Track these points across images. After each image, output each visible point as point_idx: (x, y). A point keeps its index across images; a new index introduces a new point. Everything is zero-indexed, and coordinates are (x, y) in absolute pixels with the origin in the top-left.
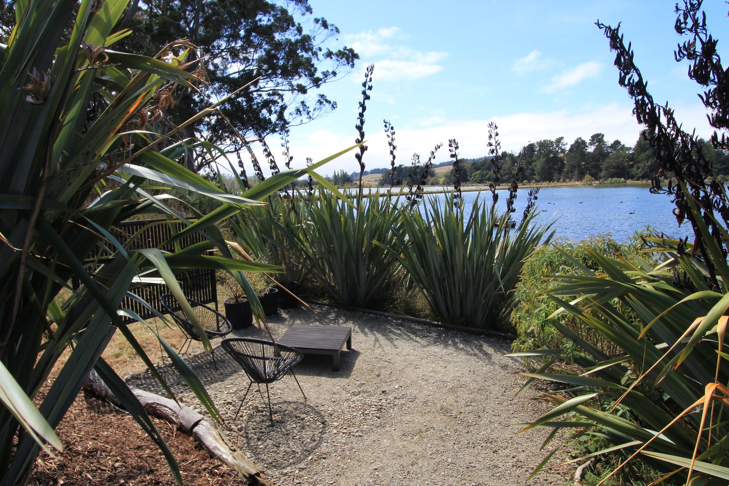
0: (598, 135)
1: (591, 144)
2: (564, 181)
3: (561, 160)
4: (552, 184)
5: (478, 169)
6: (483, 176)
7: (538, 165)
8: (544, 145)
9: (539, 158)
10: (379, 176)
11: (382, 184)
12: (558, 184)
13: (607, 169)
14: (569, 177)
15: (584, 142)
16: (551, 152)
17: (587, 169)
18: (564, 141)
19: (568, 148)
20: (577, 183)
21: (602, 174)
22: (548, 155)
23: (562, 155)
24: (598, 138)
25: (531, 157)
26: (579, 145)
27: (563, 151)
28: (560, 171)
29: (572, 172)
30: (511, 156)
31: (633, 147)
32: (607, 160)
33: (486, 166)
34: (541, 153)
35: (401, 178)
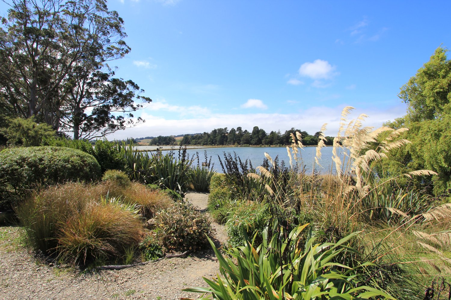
0: (239, 127)
1: (237, 131)
2: (228, 145)
3: (227, 136)
4: (224, 146)
5: (194, 139)
6: (196, 142)
7: (218, 138)
8: (220, 130)
9: (218, 135)
10: (150, 140)
11: (151, 144)
12: (226, 146)
13: (243, 141)
14: (229, 143)
15: (234, 130)
16: (223, 133)
17: (236, 140)
18: (228, 129)
19: (229, 132)
20: (232, 146)
21: (241, 142)
22: (221, 134)
23: (227, 134)
24: (239, 129)
25: (215, 135)
26: (233, 131)
27: (227, 133)
28: (226, 141)
29: (231, 141)
30: (207, 134)
31: (251, 133)
32: (243, 137)
33: (198, 138)
34: (219, 133)
35: (160, 142)
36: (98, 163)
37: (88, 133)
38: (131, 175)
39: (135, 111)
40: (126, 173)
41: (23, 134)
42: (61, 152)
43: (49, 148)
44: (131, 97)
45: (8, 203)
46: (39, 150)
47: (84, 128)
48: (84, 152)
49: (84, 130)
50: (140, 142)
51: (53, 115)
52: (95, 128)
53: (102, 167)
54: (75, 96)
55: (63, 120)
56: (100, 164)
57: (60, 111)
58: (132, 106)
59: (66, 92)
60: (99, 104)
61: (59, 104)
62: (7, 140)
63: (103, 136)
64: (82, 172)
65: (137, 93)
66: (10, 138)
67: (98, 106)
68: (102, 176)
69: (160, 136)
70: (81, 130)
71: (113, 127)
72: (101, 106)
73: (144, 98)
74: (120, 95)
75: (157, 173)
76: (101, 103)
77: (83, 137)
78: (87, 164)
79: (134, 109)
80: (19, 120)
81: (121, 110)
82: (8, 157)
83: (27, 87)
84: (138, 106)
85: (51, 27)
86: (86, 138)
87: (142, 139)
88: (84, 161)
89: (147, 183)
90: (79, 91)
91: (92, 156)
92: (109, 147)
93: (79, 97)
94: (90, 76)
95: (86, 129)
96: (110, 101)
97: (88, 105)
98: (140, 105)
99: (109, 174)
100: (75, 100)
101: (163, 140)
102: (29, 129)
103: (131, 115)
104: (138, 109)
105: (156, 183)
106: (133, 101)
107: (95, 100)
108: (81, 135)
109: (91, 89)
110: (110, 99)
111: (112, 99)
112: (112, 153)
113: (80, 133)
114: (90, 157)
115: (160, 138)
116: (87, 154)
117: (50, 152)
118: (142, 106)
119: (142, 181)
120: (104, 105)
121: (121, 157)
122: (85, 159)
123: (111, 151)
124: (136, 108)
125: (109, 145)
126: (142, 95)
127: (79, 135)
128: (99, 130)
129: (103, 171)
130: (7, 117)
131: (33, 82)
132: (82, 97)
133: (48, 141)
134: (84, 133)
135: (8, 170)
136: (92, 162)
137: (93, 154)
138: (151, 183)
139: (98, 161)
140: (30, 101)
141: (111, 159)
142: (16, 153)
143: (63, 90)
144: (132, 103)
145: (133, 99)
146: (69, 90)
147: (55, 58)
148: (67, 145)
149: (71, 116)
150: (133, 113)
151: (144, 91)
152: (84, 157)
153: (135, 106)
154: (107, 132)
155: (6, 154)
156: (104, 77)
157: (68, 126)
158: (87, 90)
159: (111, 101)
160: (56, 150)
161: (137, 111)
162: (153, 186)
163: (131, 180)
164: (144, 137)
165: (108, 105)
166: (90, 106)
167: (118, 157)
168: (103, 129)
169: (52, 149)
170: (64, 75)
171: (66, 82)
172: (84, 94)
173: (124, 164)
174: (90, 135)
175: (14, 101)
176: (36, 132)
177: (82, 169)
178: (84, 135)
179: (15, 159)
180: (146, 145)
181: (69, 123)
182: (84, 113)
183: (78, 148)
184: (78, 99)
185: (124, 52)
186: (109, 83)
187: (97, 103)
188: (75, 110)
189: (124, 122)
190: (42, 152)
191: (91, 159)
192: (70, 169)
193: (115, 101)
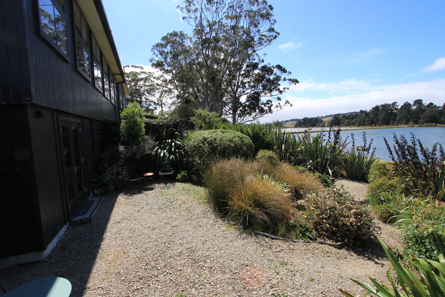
0: (418, 100)
1: (414, 105)
2: (397, 125)
3: (395, 114)
4: (389, 126)
5: (346, 119)
6: (349, 122)
7: (381, 116)
8: (385, 107)
9: (381, 113)
10: (295, 122)
11: (296, 126)
12: (393, 126)
13: (424, 118)
14: (399, 122)
15: (409, 104)
16: (389, 110)
17: (412, 118)
18: (397, 104)
19: (399, 107)
20: (405, 126)
21: (421, 121)
22: (387, 111)
23: (395, 111)
24: (418, 102)
25: (377, 112)
26: (407, 106)
27: (396, 109)
28: (394, 120)
29: (401, 120)
30: (365, 112)
31: (442, 106)
32: (424, 113)
33: (351, 117)
34: (383, 111)
35: (305, 123)
36: (253, 144)
37: (242, 118)
38: (280, 156)
39: (282, 94)
40: (276, 154)
41: (203, 121)
42: (227, 133)
43: (219, 130)
44: (278, 81)
45: (198, 169)
46: (214, 132)
47: (240, 114)
48: (242, 134)
49: (240, 116)
50: (285, 124)
51: (219, 105)
52: (248, 113)
53: (255, 147)
54: (233, 87)
55: (225, 109)
56: (254, 144)
57: (223, 101)
58: (279, 89)
59: (228, 85)
60: (251, 92)
61: (222, 96)
62: (194, 125)
63: (254, 120)
64: (242, 150)
65: (283, 76)
66: (196, 124)
67: (250, 94)
68: (256, 155)
69: (305, 118)
70: (238, 116)
71: (262, 111)
72: (252, 94)
73: (290, 80)
74: (268, 80)
75: (305, 156)
76: (252, 91)
77: (239, 121)
78: (245, 144)
79: (281, 92)
80: (200, 111)
81: (269, 95)
82: (197, 137)
83: (203, 86)
84: (284, 89)
85: (217, 34)
86: (241, 122)
87: (288, 121)
88: (242, 142)
89: (295, 165)
90: (236, 82)
91: (248, 137)
92: (261, 129)
93: (236, 88)
94: (244, 68)
95: (241, 115)
96: (259, 88)
97: (243, 94)
98: (286, 87)
99: (261, 153)
100: (233, 90)
101: (309, 121)
102: (206, 117)
103: (279, 99)
104: (284, 92)
105: (304, 165)
106: (279, 85)
107: (248, 89)
108: (237, 120)
109: (245, 79)
110: (259, 86)
111: (261, 86)
112: (264, 134)
113: (237, 118)
114: (247, 138)
115: (305, 120)
116: (245, 136)
117: (220, 134)
118: (288, 89)
119: (290, 162)
120: (255, 92)
121: (271, 139)
122: (244, 140)
123: (263, 133)
124: (282, 91)
125: (260, 127)
126: (288, 77)
127: (236, 120)
128: (251, 114)
129: (257, 150)
130: (194, 110)
131: (207, 81)
132: (238, 87)
133: (217, 125)
134: (239, 118)
135: (197, 147)
136: (248, 143)
137: (249, 135)
138: (299, 165)
139: (253, 142)
140: (205, 96)
141: (263, 140)
142: (201, 134)
143: (225, 83)
144: (278, 86)
145: (279, 82)
146: (229, 84)
147: (219, 59)
148: (230, 128)
149: (230, 105)
150: (280, 96)
151: (291, 73)
152: (242, 138)
153: (281, 89)
154: (257, 116)
155: (196, 135)
156: (255, 66)
157: (229, 113)
158: (242, 80)
159: (261, 88)
160: (223, 132)
161: (283, 93)
162: (301, 168)
163: (280, 160)
164: (289, 120)
165: (258, 91)
166: (244, 95)
167: (268, 138)
168: (254, 114)
169: (221, 131)
170: (226, 71)
171: (227, 77)
172: (239, 84)
173: (274, 146)
174: (244, 120)
175: (196, 97)
176: (210, 119)
177: (241, 148)
178: (239, 120)
179: (200, 139)
180: (291, 128)
181: (229, 110)
182: (240, 101)
183: (237, 131)
184: (235, 90)
185: (273, 38)
186: (259, 72)
187: (249, 91)
188: (233, 100)
189: (271, 106)
190: (215, 134)
191: (248, 140)
192: (233, 148)
193: (264, 87)
